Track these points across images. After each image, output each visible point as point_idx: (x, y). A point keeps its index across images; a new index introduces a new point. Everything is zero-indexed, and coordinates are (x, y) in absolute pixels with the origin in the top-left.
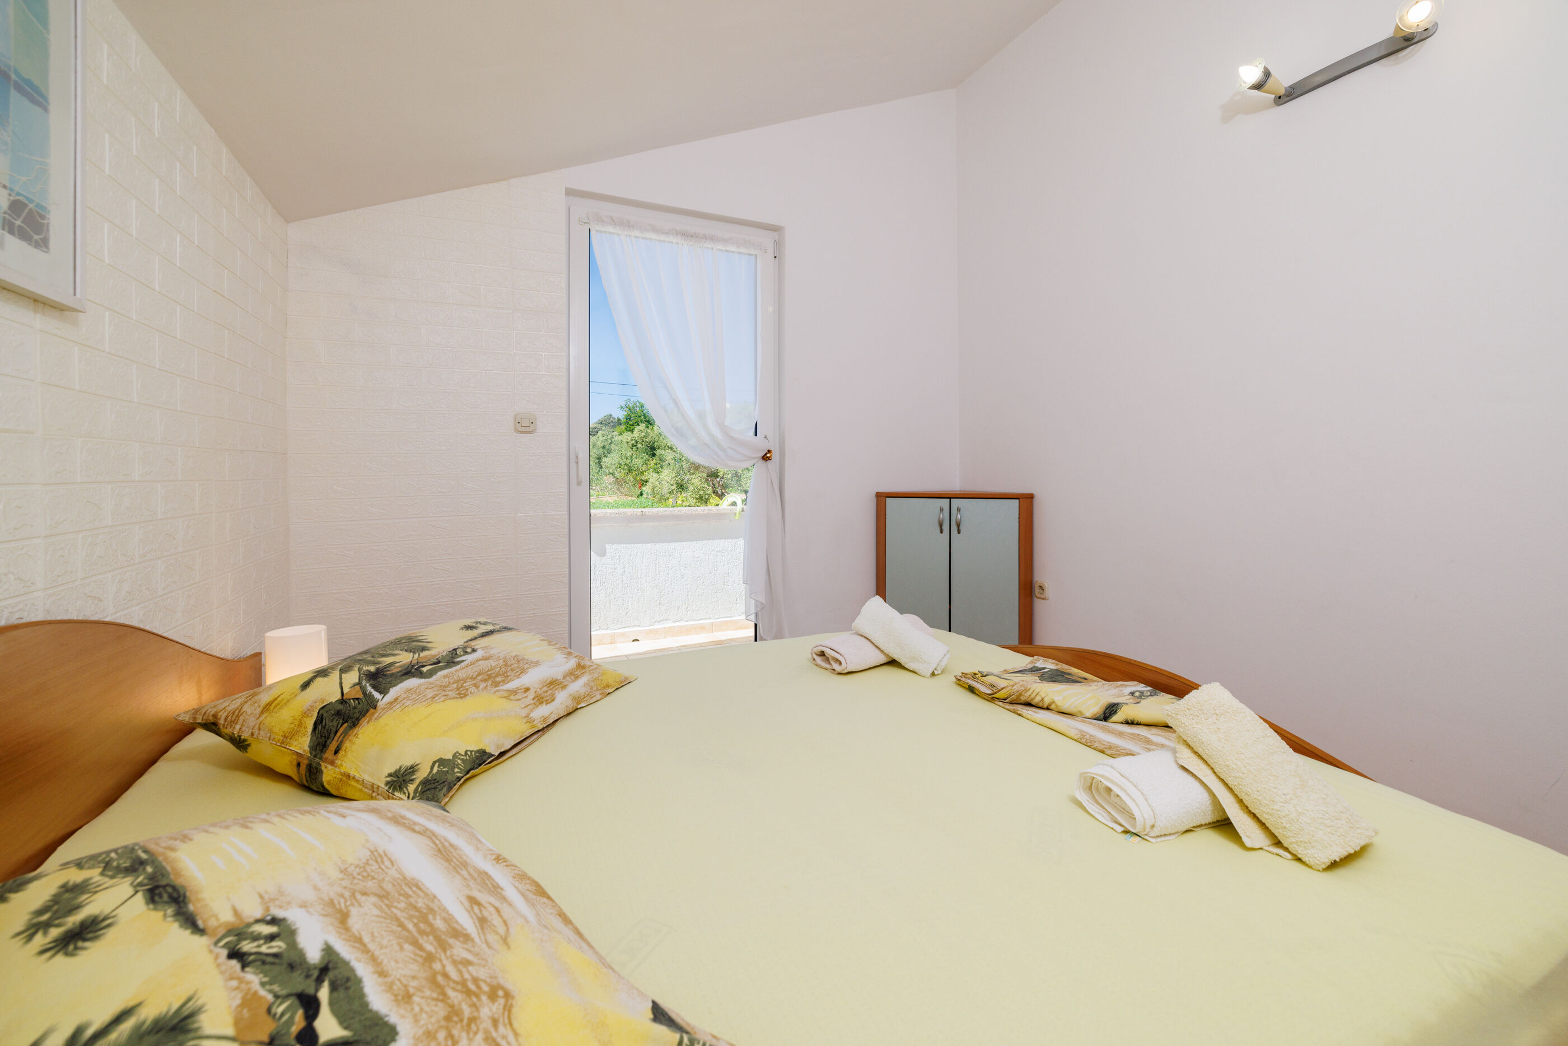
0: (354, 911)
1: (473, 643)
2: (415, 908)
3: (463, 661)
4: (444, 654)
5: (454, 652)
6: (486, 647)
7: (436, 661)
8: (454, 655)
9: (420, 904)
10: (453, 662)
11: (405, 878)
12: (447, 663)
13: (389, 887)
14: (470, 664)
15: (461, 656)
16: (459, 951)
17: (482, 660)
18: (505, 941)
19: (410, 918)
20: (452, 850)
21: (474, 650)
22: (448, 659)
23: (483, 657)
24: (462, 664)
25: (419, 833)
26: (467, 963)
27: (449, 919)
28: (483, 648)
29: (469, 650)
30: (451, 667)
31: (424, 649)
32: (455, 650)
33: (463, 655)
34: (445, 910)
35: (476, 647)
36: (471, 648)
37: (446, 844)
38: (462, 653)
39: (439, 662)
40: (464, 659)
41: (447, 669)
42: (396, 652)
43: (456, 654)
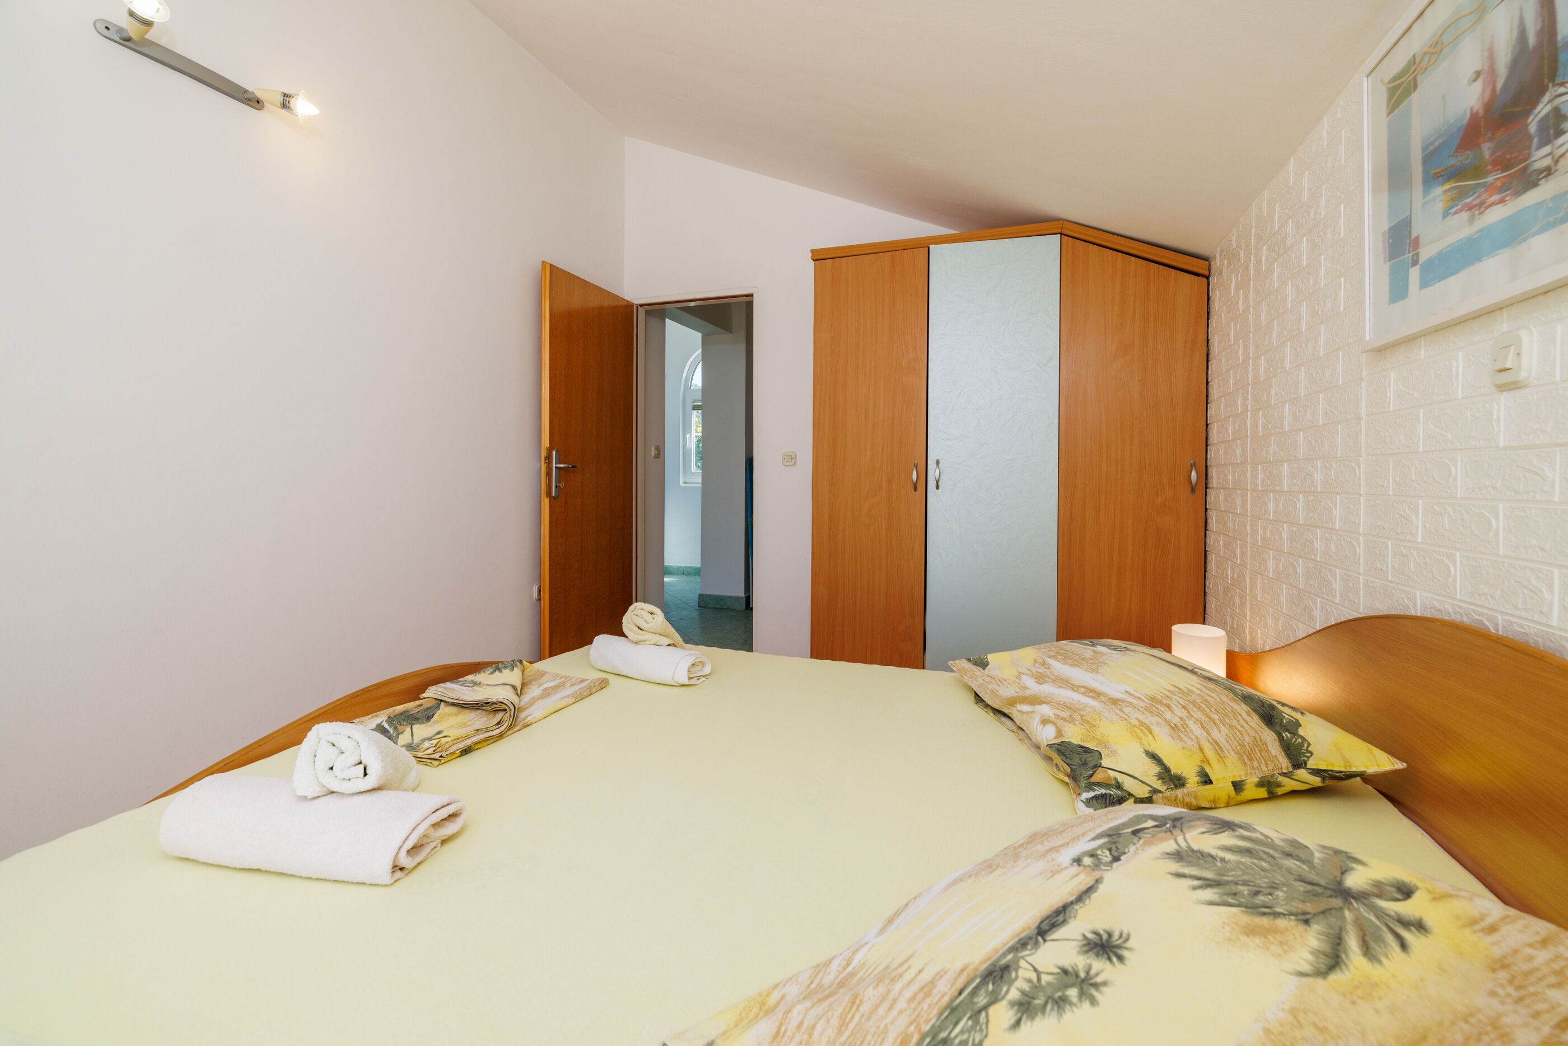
0: (1092, 654)
1: (1084, 880)
2: (1070, 659)
3: (1094, 839)
4: (1132, 848)
5: (1115, 854)
6: (1054, 873)
7: (1140, 834)
8: (1114, 848)
9: (1069, 661)
10: (1110, 835)
11: (1078, 666)
12: (1120, 834)
13: (1083, 662)
14: (1081, 837)
15: (1100, 847)
16: (1052, 653)
17: (1060, 846)
18: (1035, 661)
19: (1071, 656)
20: (1061, 685)
21: (1078, 861)
22: (1120, 840)
23: (1058, 851)
24: (1093, 835)
25: (1080, 687)
26: (1049, 651)
27: (1056, 659)
28: (1061, 870)
29: (1087, 861)
30: (1111, 829)
31: (1178, 856)
32: (1116, 859)
33: (1095, 849)
34: (1059, 661)
35: (1075, 868)
36: (1085, 866)
37: (1064, 686)
38: (1099, 852)
39: (1135, 833)
40: (1091, 842)
41: (1116, 826)
42: (1228, 856)
43: (1110, 850)
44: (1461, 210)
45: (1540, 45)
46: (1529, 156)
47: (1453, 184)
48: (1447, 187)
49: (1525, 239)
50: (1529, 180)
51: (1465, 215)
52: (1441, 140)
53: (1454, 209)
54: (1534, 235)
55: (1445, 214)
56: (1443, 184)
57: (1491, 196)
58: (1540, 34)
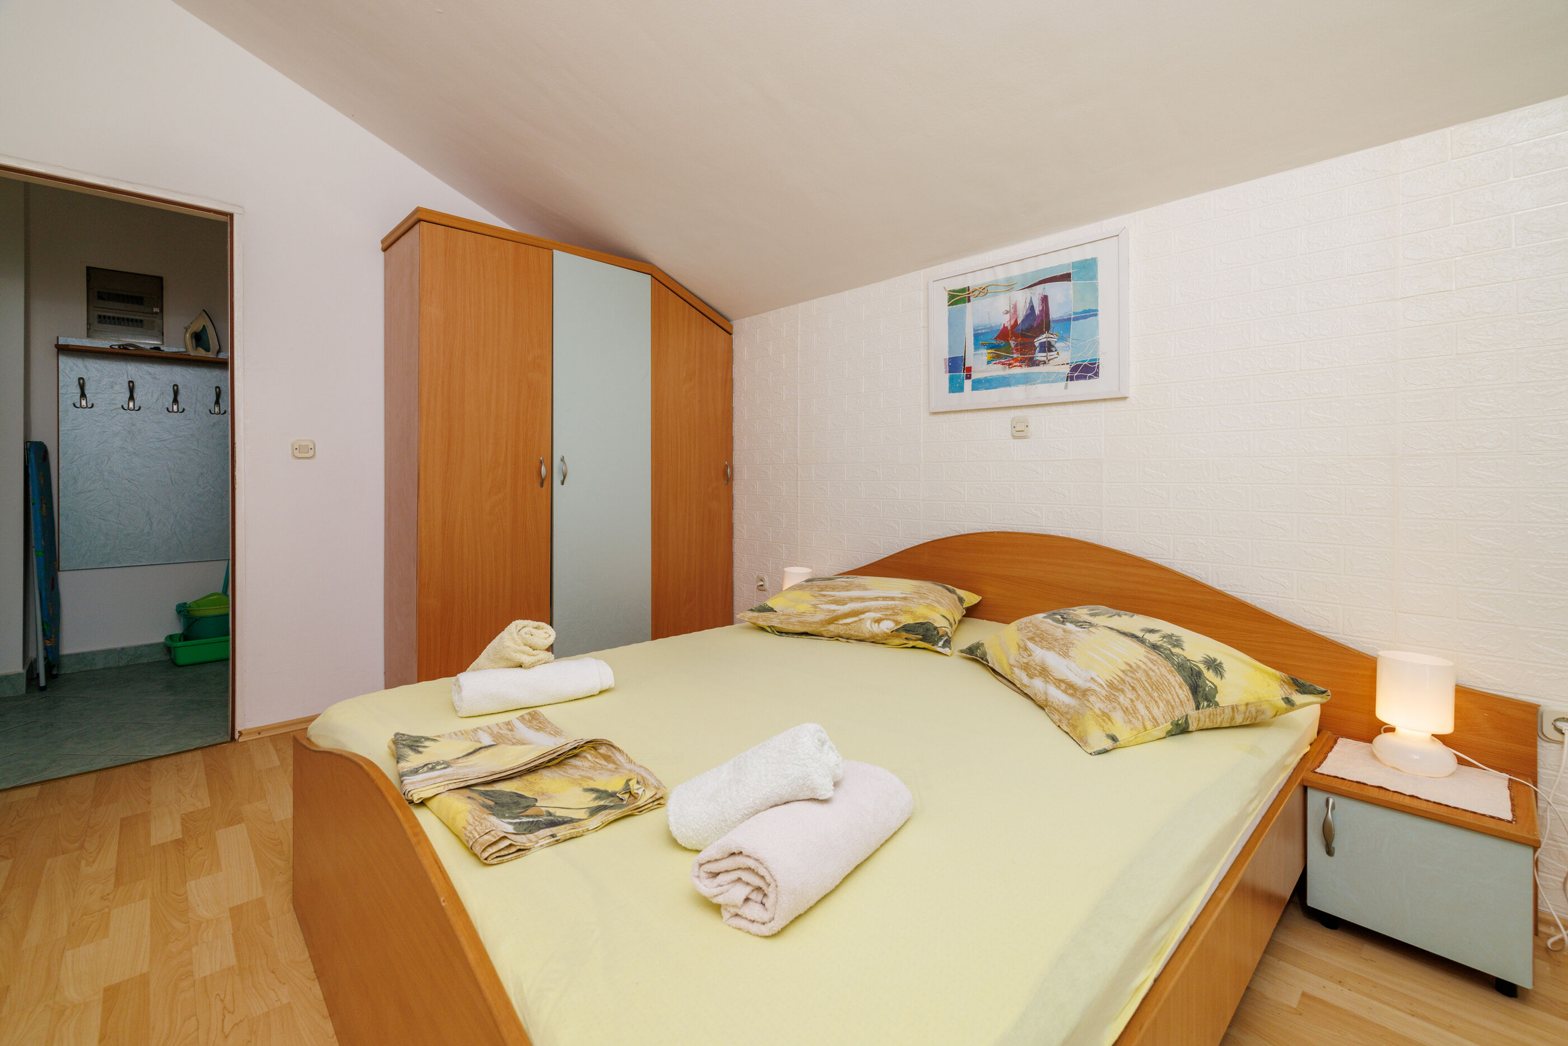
44: (999, 363)
45: (1041, 315)
46: (1035, 353)
47: (993, 351)
48: (990, 351)
49: (1035, 384)
50: (1032, 363)
51: (1000, 366)
52: (986, 331)
53: (995, 362)
54: (1038, 383)
55: (989, 363)
56: (987, 349)
57: (1015, 362)
58: (1041, 311)
